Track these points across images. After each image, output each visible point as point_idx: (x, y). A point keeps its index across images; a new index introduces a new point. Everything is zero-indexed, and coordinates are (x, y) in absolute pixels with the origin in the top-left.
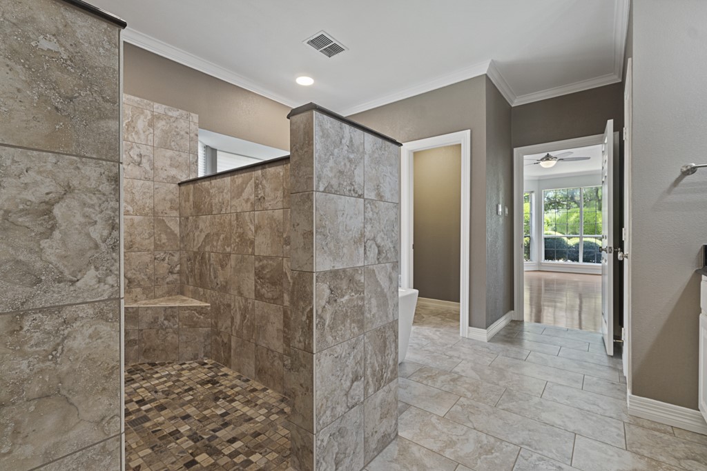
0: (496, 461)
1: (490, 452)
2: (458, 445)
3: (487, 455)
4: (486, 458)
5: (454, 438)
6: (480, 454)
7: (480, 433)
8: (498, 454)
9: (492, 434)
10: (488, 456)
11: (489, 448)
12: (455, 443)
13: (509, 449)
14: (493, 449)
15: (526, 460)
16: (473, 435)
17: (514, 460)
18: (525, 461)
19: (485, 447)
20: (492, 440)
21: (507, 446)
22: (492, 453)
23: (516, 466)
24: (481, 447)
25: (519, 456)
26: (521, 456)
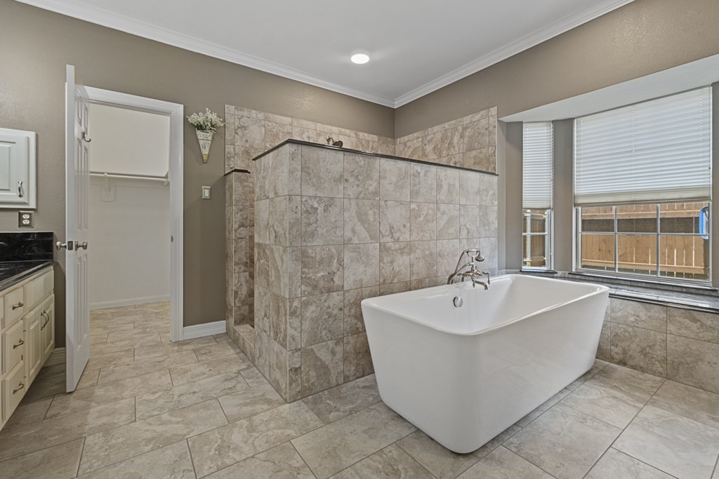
0: (207, 447)
1: (219, 449)
2: (245, 432)
3: (219, 445)
4: (217, 442)
5: (255, 434)
6: (224, 441)
7: (244, 457)
8: (211, 453)
9: (233, 467)
10: (216, 445)
11: (222, 452)
12: (249, 432)
13: (206, 467)
14: (219, 454)
15: (184, 471)
16: (248, 451)
17: (195, 461)
18: (185, 468)
19: (227, 450)
20: (228, 461)
21: (210, 468)
22: (216, 450)
23: (189, 457)
24: (229, 447)
25: (192, 468)
26: (191, 471)
